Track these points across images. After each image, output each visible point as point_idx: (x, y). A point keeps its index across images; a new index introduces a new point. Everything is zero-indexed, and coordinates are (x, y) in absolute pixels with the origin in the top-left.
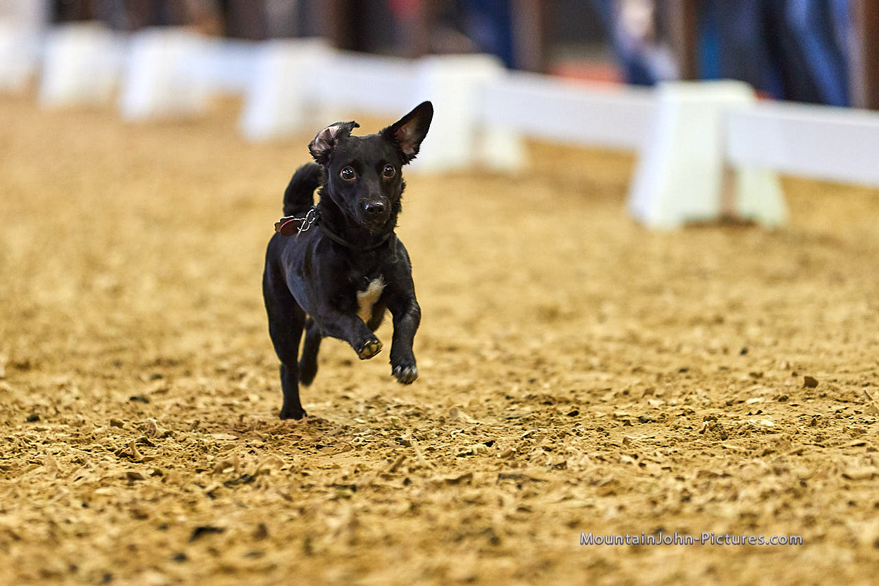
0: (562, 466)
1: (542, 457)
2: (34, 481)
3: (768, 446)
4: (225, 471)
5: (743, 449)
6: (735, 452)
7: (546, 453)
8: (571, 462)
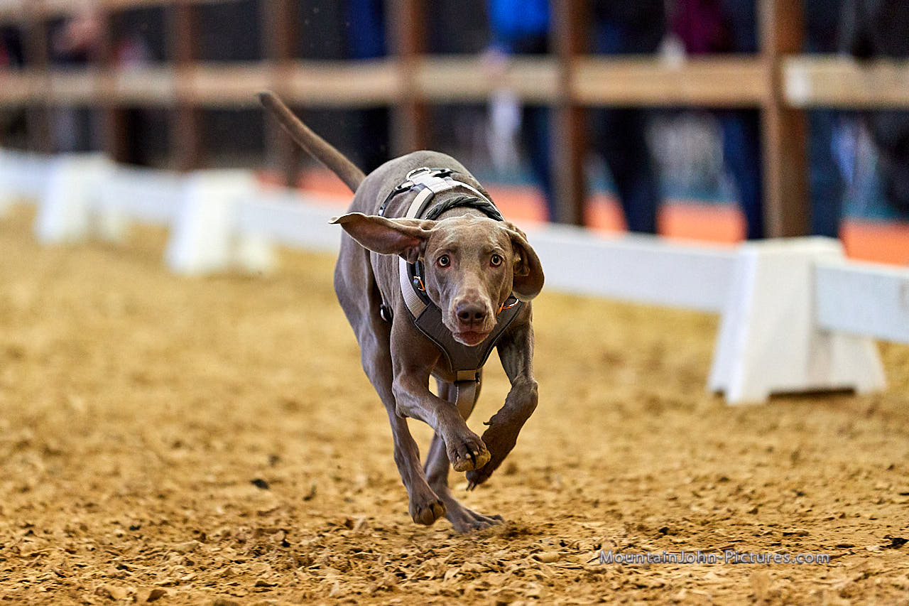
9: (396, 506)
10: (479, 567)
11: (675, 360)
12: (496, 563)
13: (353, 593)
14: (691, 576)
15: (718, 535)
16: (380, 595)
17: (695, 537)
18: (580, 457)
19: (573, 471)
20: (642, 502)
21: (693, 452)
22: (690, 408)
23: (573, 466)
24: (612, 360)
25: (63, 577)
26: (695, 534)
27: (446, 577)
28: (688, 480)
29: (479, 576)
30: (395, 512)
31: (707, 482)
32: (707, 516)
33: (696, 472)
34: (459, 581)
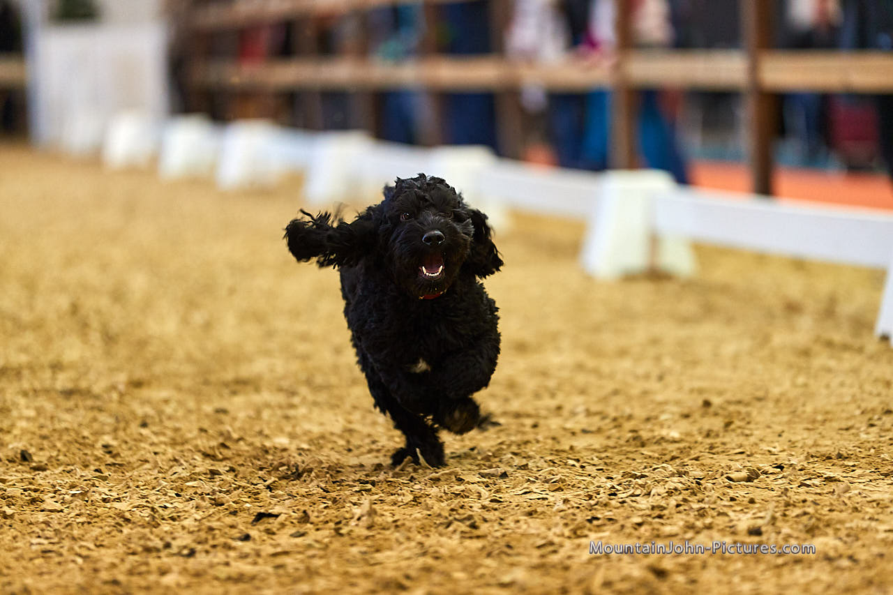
0: (525, 467)
1: (511, 460)
2: (141, 475)
3: (674, 454)
4: (280, 469)
5: (656, 455)
6: (650, 457)
7: (513, 456)
8: (531, 464)
9: (608, 433)
10: (680, 486)
11: (846, 309)
12: (695, 482)
13: (573, 507)
14: (860, 494)
15: (884, 460)
16: (595, 509)
17: (864, 460)
18: (767, 392)
19: (759, 404)
20: (819, 431)
21: (861, 387)
22: (860, 350)
23: (759, 399)
24: (793, 308)
25: (327, 492)
26: (863, 458)
27: (652, 494)
28: (858, 412)
29: (680, 493)
30: (609, 438)
31: (874, 414)
32: (873, 442)
33: (864, 405)
34: (663, 497)
